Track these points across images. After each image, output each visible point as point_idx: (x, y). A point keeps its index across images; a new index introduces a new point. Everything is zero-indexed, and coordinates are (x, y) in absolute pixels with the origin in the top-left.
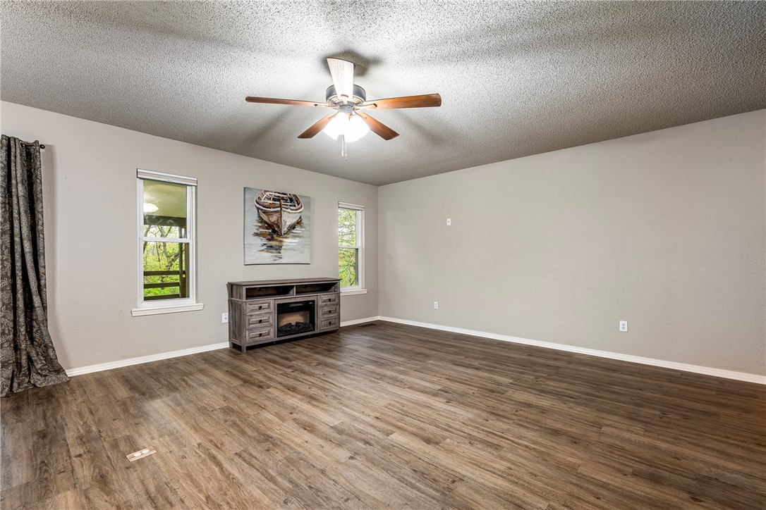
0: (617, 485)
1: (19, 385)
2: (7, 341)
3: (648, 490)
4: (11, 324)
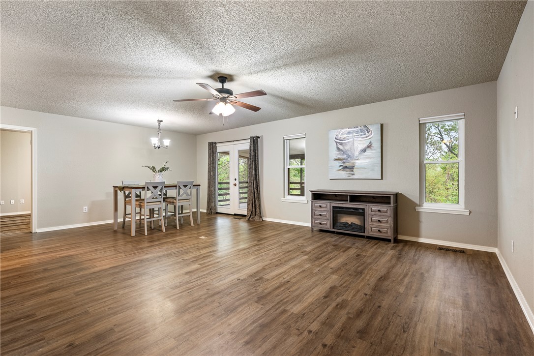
0: (112, 318)
1: (252, 218)
3: (96, 328)
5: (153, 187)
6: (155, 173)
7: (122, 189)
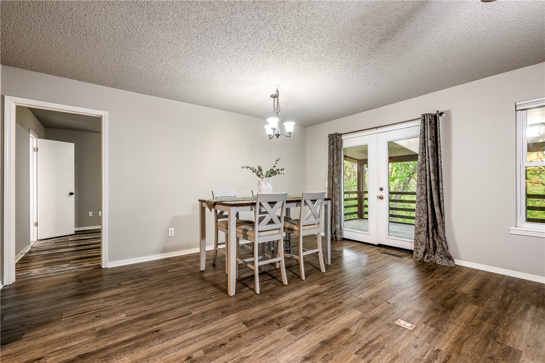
1: (428, 258)
2: (424, 231)
4: (426, 222)
5: (269, 203)
6: (259, 179)
7: (213, 205)
